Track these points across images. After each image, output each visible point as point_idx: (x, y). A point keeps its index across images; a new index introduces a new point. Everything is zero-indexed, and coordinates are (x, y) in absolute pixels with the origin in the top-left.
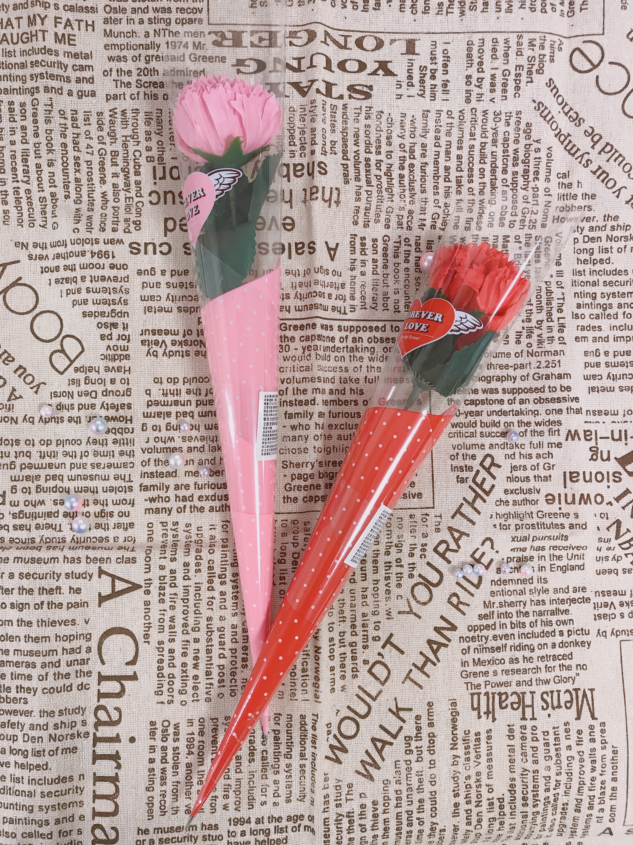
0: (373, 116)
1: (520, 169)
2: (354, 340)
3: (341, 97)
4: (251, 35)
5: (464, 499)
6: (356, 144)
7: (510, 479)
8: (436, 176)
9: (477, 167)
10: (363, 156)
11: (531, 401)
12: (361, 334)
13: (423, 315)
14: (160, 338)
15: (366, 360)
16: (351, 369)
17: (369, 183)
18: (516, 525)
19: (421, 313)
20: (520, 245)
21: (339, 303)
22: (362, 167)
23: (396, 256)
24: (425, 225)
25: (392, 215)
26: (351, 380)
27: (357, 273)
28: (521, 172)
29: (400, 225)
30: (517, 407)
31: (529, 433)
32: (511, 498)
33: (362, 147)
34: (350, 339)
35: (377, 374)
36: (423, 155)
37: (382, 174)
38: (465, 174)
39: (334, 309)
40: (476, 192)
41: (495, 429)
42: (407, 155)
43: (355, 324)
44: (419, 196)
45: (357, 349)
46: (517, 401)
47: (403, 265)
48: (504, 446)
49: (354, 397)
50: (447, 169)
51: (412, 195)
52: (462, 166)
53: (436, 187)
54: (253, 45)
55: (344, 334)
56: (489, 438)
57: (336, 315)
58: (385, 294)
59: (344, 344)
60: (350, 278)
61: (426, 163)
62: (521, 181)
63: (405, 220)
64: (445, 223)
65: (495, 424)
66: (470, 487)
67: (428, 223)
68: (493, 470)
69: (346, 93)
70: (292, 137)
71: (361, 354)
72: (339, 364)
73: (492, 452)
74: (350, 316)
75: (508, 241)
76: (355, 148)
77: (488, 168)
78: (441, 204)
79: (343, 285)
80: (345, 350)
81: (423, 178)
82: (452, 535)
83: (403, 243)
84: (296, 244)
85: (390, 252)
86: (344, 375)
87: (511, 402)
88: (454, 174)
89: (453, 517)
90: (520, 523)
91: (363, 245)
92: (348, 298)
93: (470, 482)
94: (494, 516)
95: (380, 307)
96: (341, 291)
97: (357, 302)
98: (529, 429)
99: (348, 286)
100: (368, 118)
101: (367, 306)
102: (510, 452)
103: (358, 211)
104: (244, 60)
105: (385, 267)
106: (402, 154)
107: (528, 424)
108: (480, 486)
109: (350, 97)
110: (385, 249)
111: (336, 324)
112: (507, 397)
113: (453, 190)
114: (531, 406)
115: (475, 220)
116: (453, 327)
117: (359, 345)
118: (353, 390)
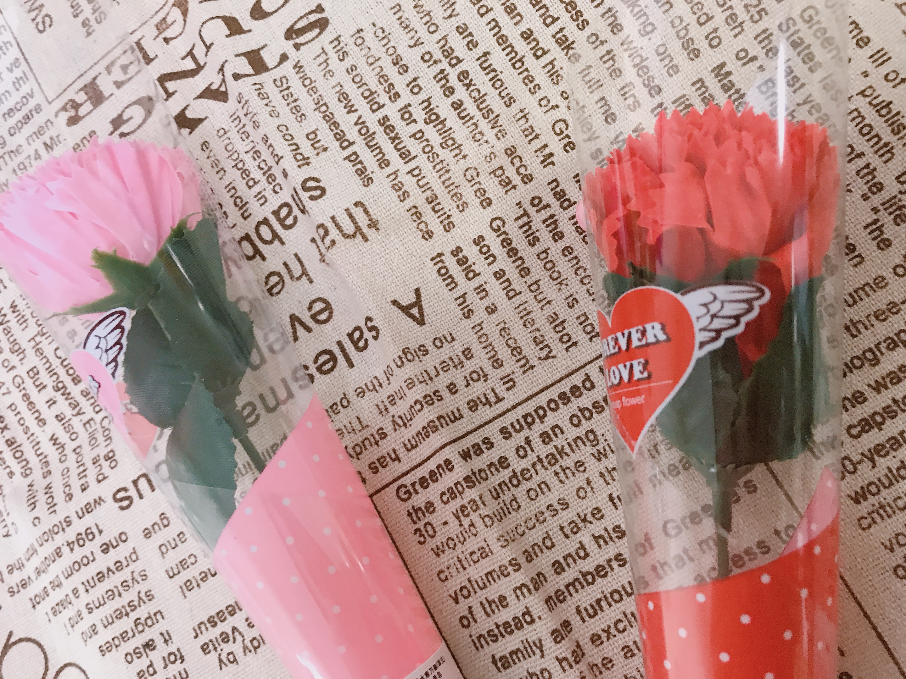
0: (351, 48)
2: (545, 438)
3: (284, 58)
4: (109, 73)
6: (351, 110)
8: (517, 62)
10: (372, 120)
12: (551, 419)
13: (623, 342)
14: (225, 627)
15: (591, 463)
16: (571, 498)
17: (406, 156)
19: (616, 340)
20: (757, 63)
21: (478, 389)
22: (382, 139)
23: (533, 241)
24: (551, 155)
25: (481, 179)
26: (585, 520)
27: (480, 315)
29: (507, 184)
33: (363, 107)
34: (536, 441)
36: (472, 45)
37: (421, 125)
38: (564, 20)
39: (473, 405)
40: (605, 34)
42: (444, 64)
43: (529, 407)
44: (506, 115)
45: (561, 452)
47: (556, 250)
49: (610, 551)
50: (527, 36)
51: (495, 123)
52: (552, 11)
53: (527, 79)
54: (119, 85)
55: (519, 439)
57: (485, 413)
58: (554, 319)
59: (532, 457)
60: (472, 332)
61: (486, 54)
63: (510, 172)
64: (586, 126)
67: (556, 146)
69: (288, 46)
70: (245, 172)
71: (575, 457)
72: (542, 502)
74: (511, 399)
75: (729, 73)
76: (353, 117)
78: (556, 99)
79: (467, 353)
80: (539, 467)
81: (495, 80)
83: (532, 211)
84: (350, 335)
85: (519, 241)
86: (566, 517)
88: (546, 37)
91: (463, 261)
92: (488, 368)
95: (558, 348)
96: (470, 365)
97: (510, 366)
99: (477, 349)
100: (343, 56)
101: (534, 361)
103: (418, 215)
104: (120, 116)
105: (524, 271)
106: (436, 69)
109: (297, 47)
110: (507, 242)
111: (492, 431)
113: (561, 60)
115: (638, 82)
116: (700, 337)
117: (559, 441)
118: (600, 537)
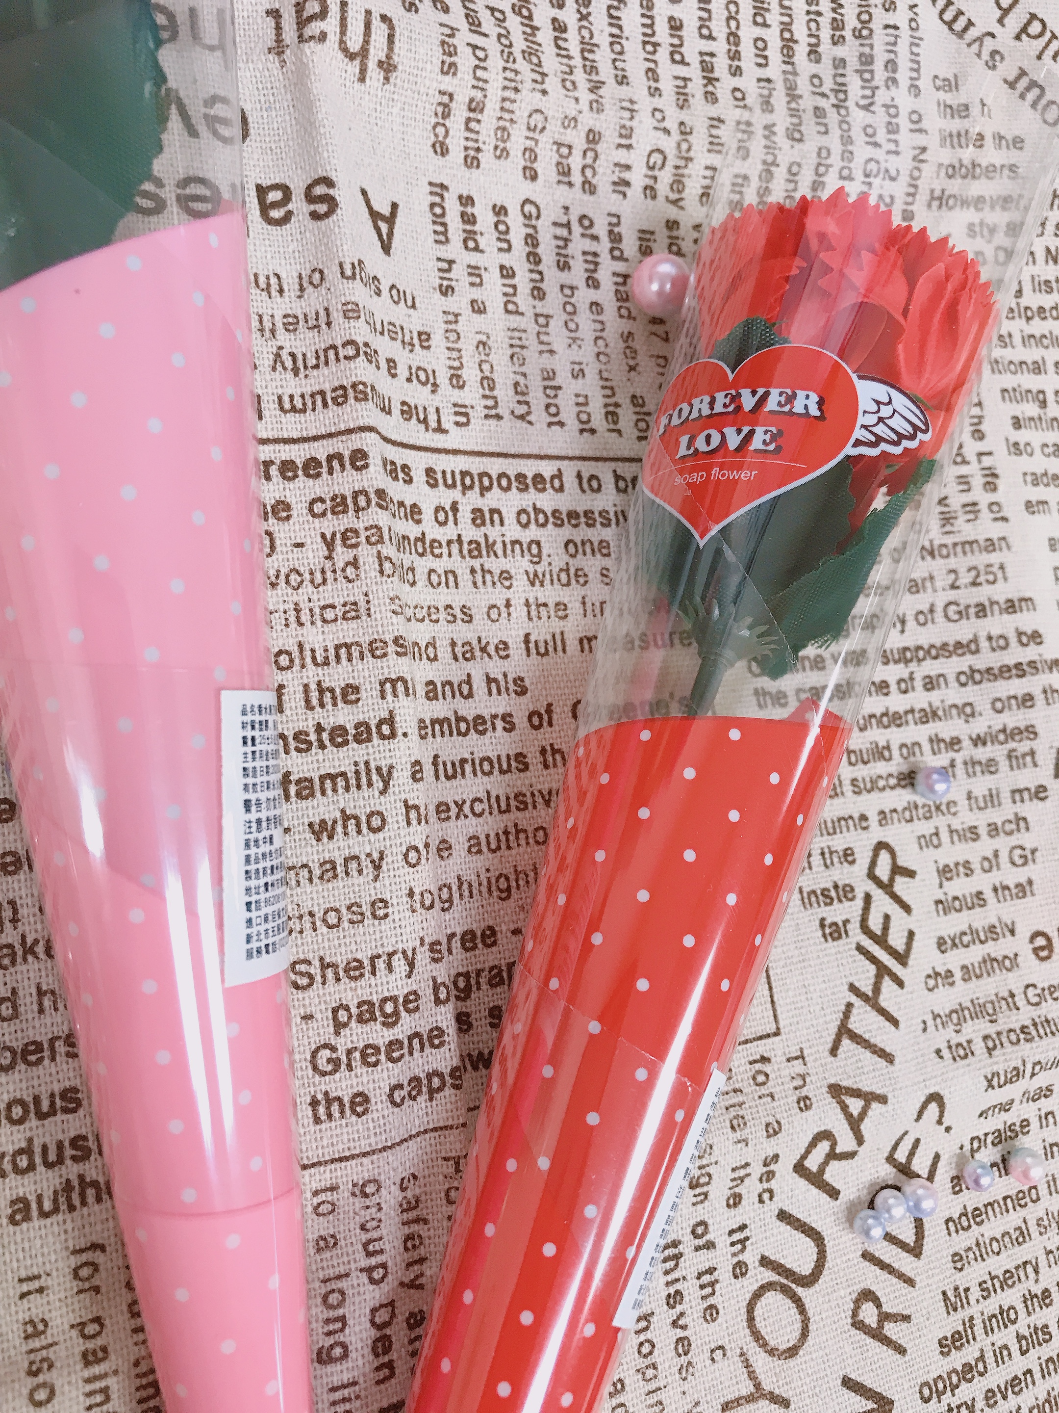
1: (849, 51)
2: (478, 517)
5: (853, 988)
7: (944, 906)
8: (650, 43)
9: (748, 33)
11: (951, 678)
12: (494, 498)
13: (748, 401)
15: (520, 582)
16: (479, 613)
17: (473, 23)
18: (986, 1038)
19: (736, 399)
21: (419, 395)
23: (563, 265)
24: (627, 184)
25: (542, 138)
26: (483, 650)
27: (460, 303)
28: (853, 63)
29: (564, 171)
30: (920, 699)
31: (960, 769)
32: (955, 960)
34: (465, 515)
35: (557, 625)
38: (720, 47)
39: (408, 411)
40: (753, 102)
41: (880, 768)
43: (475, 465)
44: (610, 91)
45: (490, 548)
46: (918, 683)
47: (584, 296)
48: (910, 813)
49: (500, 704)
50: (675, 25)
51: (596, 87)
52: (713, 25)
53: (652, 74)
56: (875, 795)
57: (415, 432)
58: (549, 375)
59: (449, 532)
60: (442, 318)
62: (855, 87)
63: (576, 162)
64: (678, 184)
65: (881, 753)
66: (860, 948)
67: (638, 178)
68: (901, 885)
71: (504, 563)
72: (443, 596)
73: (889, 834)
74: (455, 438)
77: (773, 37)
78: (671, 124)
79: (424, 339)
80: (455, 548)
81: (616, 39)
82: (844, 1108)
83: (577, 229)
84: (262, 190)
85: (547, 250)
86: (463, 632)
87: (905, 686)
88: (693, 46)
89: (834, 1051)
90: (991, 1030)
91: (469, 219)
92: (443, 378)
93: (857, 935)
94: (930, 1023)
95: (539, 416)
96: (420, 357)
97: (472, 395)
98: (959, 757)
99: (439, 341)
101: (504, 411)
102: (925, 828)
103: (447, 111)
105: (538, 293)
107: (954, 743)
108: (881, 940)
110: (532, 240)
111: (418, 462)
112: (893, 673)
113: (696, 87)
114: (953, 694)
115: (756, 183)
116: (858, 433)
117: (494, 532)
118: (495, 680)
